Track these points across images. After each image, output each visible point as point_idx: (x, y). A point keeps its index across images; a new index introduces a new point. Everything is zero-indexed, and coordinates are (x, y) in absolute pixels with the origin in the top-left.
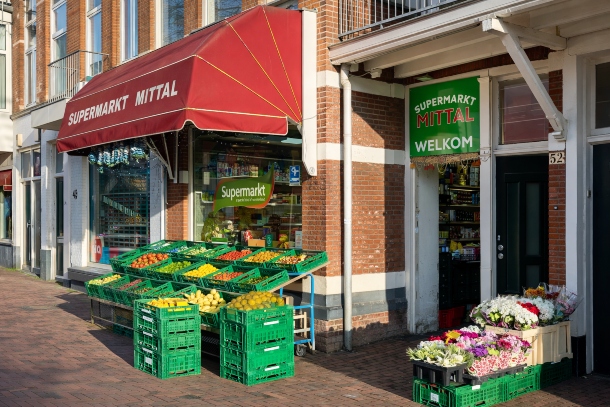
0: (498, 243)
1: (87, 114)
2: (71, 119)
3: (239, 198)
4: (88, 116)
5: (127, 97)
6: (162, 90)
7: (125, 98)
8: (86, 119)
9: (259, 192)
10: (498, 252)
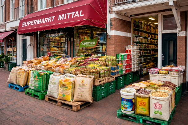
0: (162, 56)
1: (32, 23)
2: (23, 24)
3: (87, 45)
4: (33, 24)
5: (54, 17)
6: (74, 14)
7: (53, 17)
8: (31, 25)
9: (93, 43)
10: (162, 58)
